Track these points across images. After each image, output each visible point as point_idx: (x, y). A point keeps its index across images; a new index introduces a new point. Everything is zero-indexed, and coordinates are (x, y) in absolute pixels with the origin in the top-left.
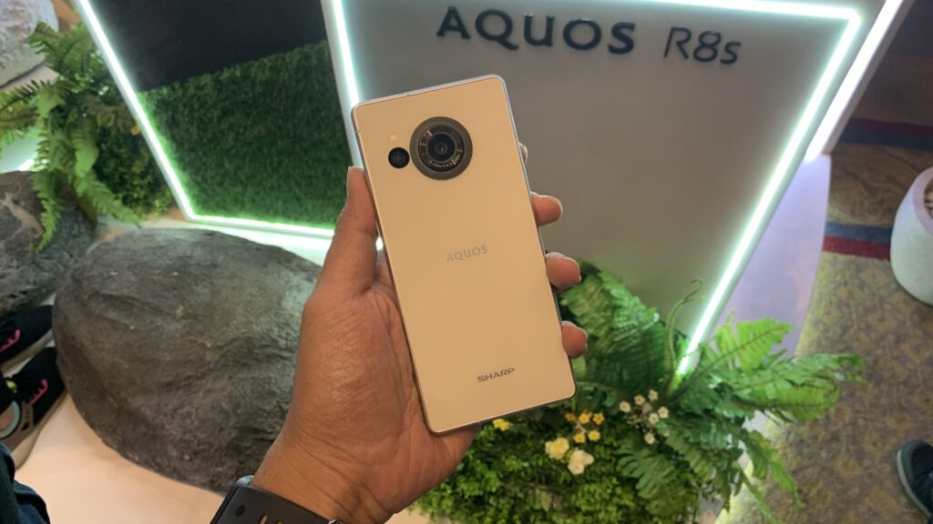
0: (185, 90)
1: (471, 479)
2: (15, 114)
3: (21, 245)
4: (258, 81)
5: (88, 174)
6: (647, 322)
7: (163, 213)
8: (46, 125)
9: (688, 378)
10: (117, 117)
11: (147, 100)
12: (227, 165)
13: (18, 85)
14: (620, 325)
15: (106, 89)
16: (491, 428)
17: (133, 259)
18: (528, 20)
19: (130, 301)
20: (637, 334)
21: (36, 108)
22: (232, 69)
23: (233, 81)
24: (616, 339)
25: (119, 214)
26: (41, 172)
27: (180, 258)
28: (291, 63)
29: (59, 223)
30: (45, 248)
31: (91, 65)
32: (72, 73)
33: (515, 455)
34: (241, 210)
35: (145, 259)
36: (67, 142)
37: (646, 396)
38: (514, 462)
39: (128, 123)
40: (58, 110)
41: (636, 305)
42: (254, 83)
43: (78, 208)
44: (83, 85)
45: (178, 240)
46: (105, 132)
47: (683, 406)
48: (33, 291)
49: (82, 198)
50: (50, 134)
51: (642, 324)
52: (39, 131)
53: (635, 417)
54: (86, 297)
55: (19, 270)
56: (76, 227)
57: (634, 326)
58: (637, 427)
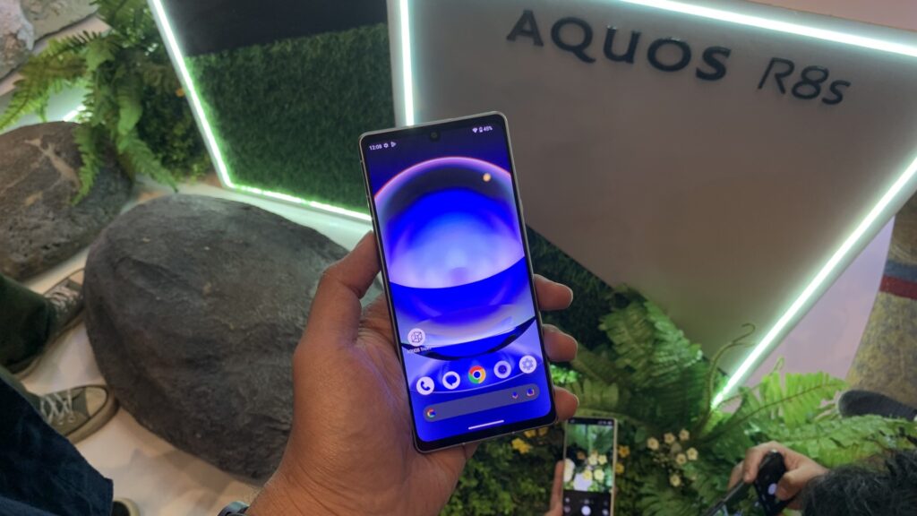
0: (233, 59)
1: (484, 497)
2: (65, 64)
3: (58, 197)
4: (308, 58)
5: (130, 132)
6: (689, 359)
7: (201, 179)
8: (94, 77)
9: (725, 421)
10: (163, 78)
11: (195, 65)
12: (268, 138)
13: (71, 34)
14: (660, 360)
15: (155, 45)
16: (509, 447)
17: (166, 228)
18: (611, 34)
19: (159, 270)
20: (678, 371)
21: (84, 60)
22: (283, 44)
23: (283, 56)
24: (655, 374)
25: (157, 175)
26: (83, 125)
27: (213, 232)
28: (344, 43)
29: (97, 180)
30: (80, 203)
31: (143, 21)
32: (124, 28)
33: (532, 478)
34: (278, 184)
35: (178, 229)
36: (112, 98)
37: (676, 434)
38: (530, 486)
39: (174, 83)
40: (106, 65)
41: (680, 339)
42: (304, 59)
43: (117, 164)
44: (133, 40)
45: (213, 212)
46: (151, 91)
47: (714, 450)
48: (66, 244)
49: (121, 156)
50: (97, 87)
51: (683, 360)
52: (86, 83)
53: (662, 455)
54: (117, 260)
55: (54, 222)
56: (113, 184)
57: (675, 363)
58: (663, 466)
